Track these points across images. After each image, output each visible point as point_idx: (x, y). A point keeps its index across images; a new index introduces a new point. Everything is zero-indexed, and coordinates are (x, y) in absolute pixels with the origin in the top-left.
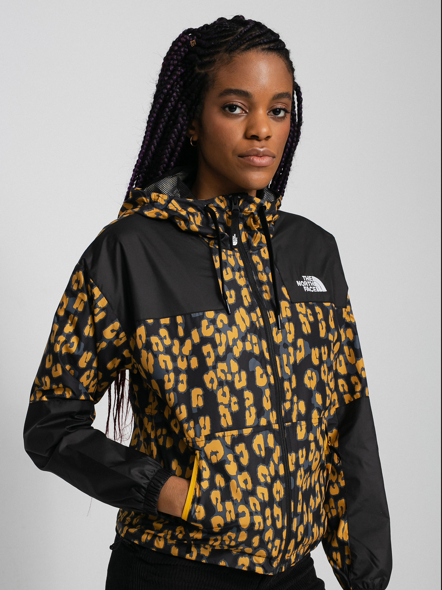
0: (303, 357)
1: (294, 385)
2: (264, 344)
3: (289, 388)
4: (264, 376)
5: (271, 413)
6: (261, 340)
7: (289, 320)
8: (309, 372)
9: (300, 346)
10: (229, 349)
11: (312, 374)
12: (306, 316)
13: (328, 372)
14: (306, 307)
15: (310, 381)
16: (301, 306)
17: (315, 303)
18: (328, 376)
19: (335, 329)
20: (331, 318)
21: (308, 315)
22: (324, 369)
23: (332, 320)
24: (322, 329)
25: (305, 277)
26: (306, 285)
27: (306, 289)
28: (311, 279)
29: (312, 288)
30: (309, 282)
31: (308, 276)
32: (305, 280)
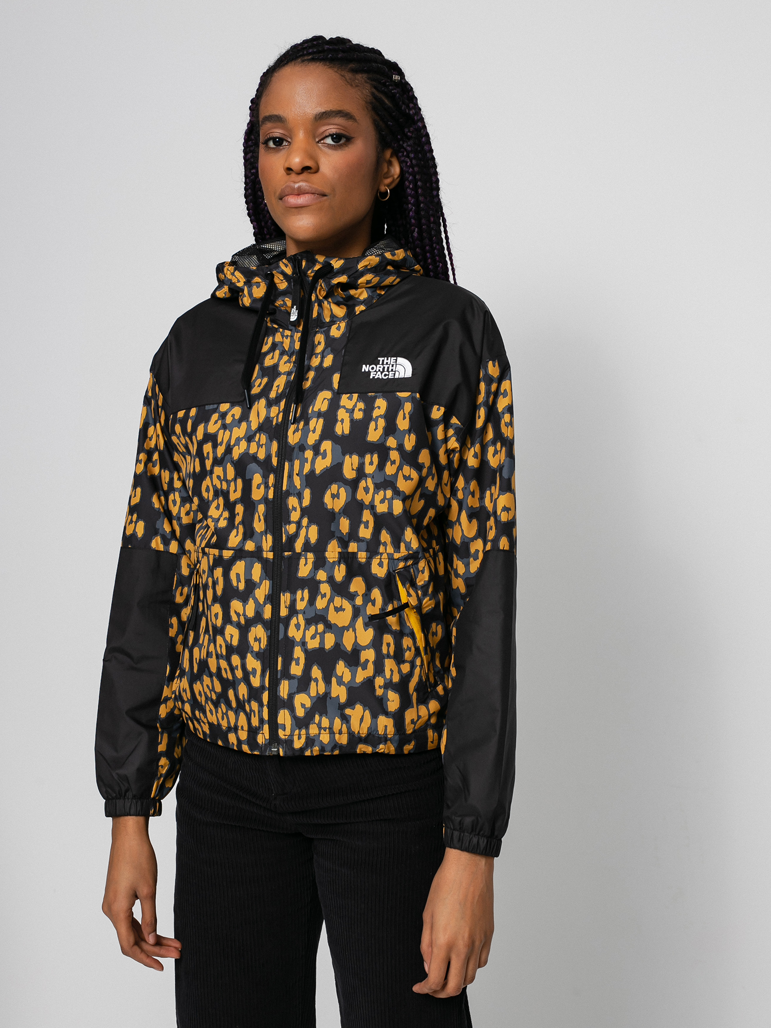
0: (328, 466)
1: (306, 502)
2: (275, 446)
3: (296, 504)
4: (262, 487)
5: (264, 537)
6: (271, 441)
7: (319, 415)
8: (334, 488)
9: (325, 451)
10: (229, 450)
11: (338, 491)
12: (351, 412)
13: (376, 490)
14: (359, 399)
15: (333, 500)
16: (350, 399)
17: (381, 394)
18: (376, 495)
19: (409, 431)
20: (404, 414)
21: (356, 410)
22: (367, 486)
23: (404, 418)
24: (375, 430)
25: (383, 359)
26: (377, 370)
27: (376, 375)
28: (395, 361)
29: (387, 373)
30: (388, 366)
31: (389, 358)
32: (381, 363)
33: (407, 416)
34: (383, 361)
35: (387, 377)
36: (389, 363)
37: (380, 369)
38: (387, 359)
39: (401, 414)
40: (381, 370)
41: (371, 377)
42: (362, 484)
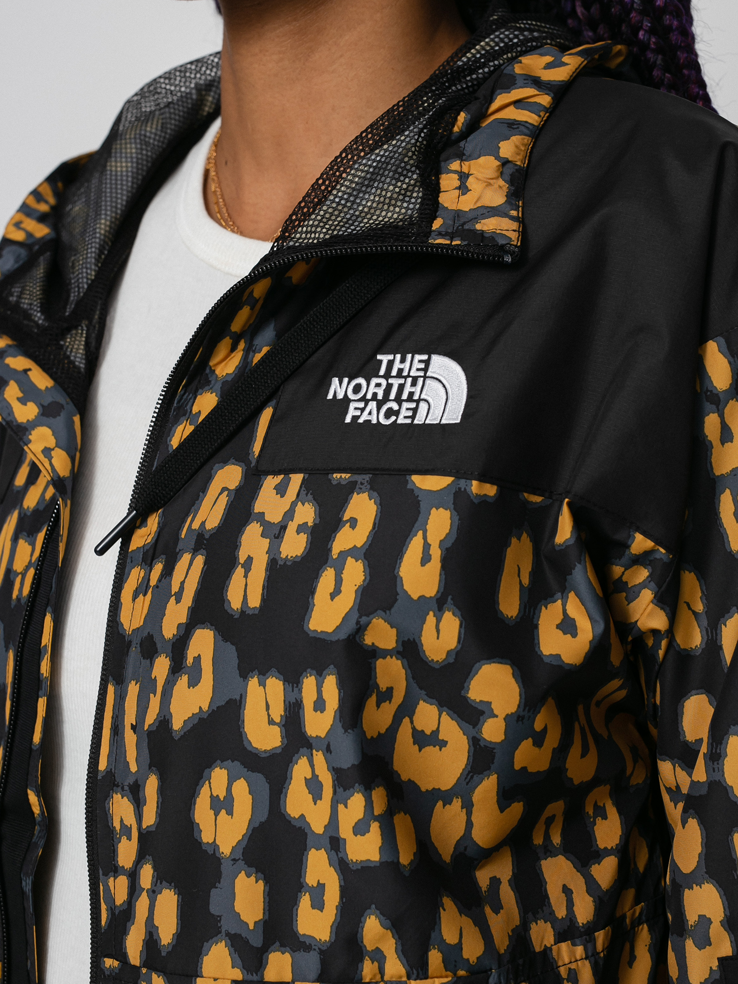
0: (205, 708)
7: (200, 543)
8: (219, 777)
9: (198, 659)
11: (229, 789)
12: (276, 532)
13: (340, 790)
14: (303, 493)
15: (216, 815)
16: (281, 490)
17: (367, 477)
18: (341, 807)
19: (440, 604)
20: (427, 546)
21: (292, 527)
22: (315, 776)
23: (426, 559)
24: (333, 596)
25: (391, 357)
26: (369, 396)
27: (362, 410)
28: (422, 366)
29: (395, 407)
30: (402, 381)
31: (409, 356)
32: (382, 372)
33: (436, 553)
34: (391, 363)
35: (393, 418)
36: (405, 373)
37: (376, 390)
38: (403, 361)
39: (415, 546)
40: (380, 397)
41: (348, 419)
42: (300, 770)
